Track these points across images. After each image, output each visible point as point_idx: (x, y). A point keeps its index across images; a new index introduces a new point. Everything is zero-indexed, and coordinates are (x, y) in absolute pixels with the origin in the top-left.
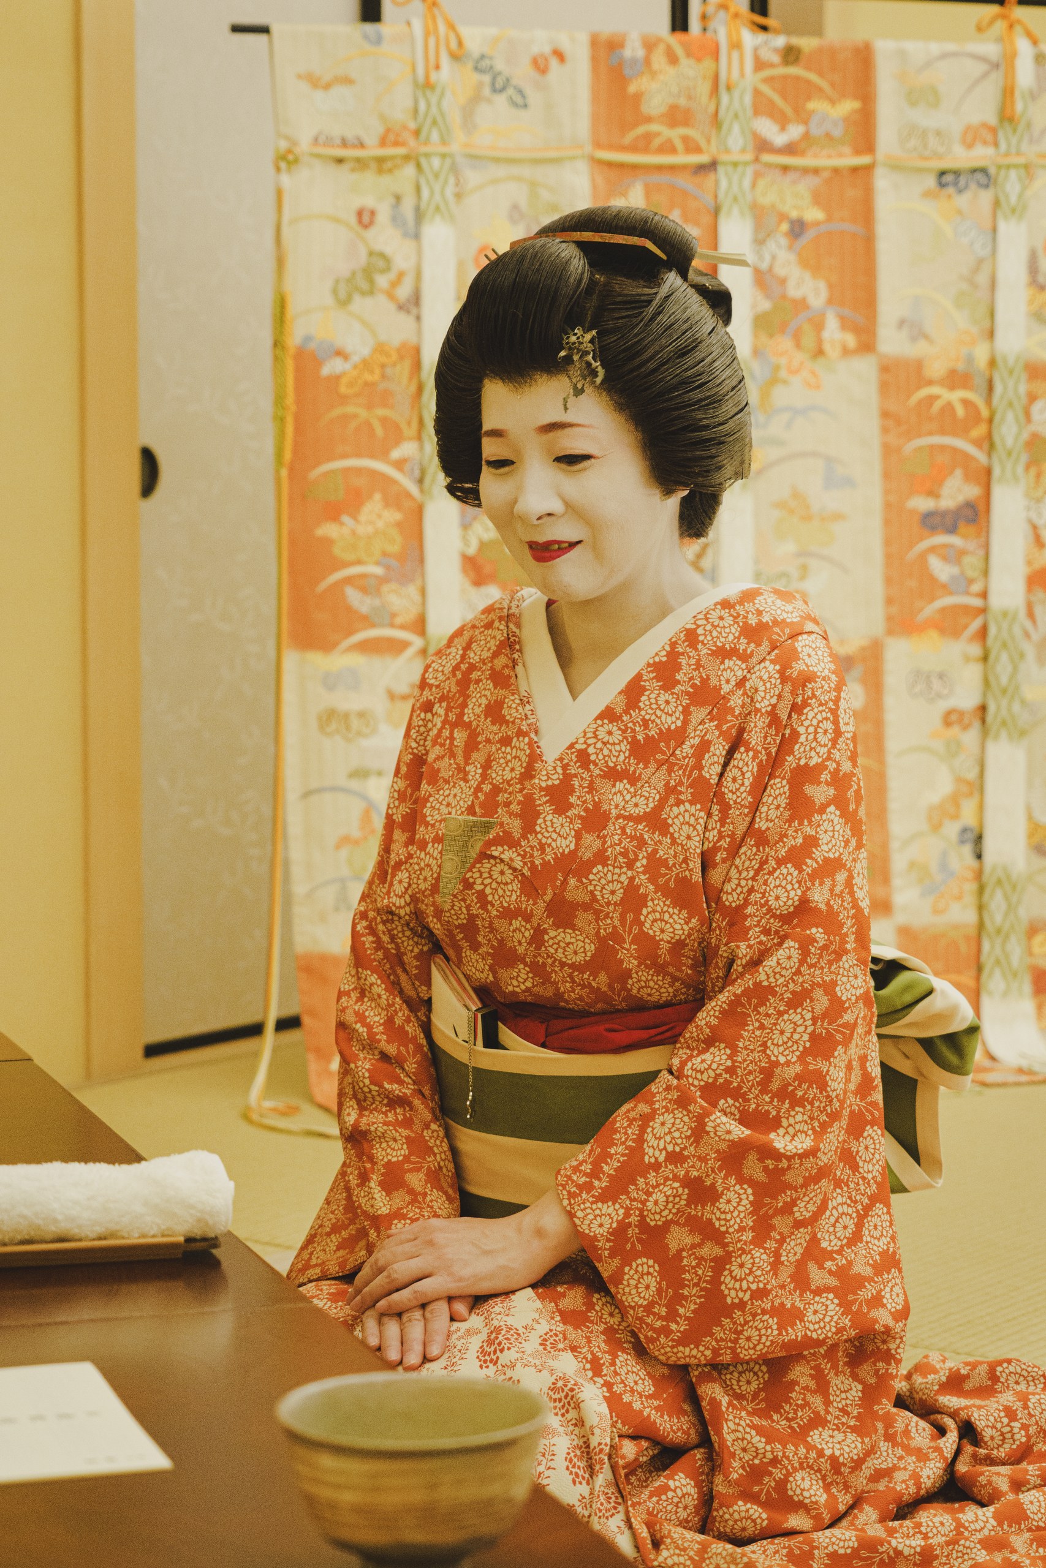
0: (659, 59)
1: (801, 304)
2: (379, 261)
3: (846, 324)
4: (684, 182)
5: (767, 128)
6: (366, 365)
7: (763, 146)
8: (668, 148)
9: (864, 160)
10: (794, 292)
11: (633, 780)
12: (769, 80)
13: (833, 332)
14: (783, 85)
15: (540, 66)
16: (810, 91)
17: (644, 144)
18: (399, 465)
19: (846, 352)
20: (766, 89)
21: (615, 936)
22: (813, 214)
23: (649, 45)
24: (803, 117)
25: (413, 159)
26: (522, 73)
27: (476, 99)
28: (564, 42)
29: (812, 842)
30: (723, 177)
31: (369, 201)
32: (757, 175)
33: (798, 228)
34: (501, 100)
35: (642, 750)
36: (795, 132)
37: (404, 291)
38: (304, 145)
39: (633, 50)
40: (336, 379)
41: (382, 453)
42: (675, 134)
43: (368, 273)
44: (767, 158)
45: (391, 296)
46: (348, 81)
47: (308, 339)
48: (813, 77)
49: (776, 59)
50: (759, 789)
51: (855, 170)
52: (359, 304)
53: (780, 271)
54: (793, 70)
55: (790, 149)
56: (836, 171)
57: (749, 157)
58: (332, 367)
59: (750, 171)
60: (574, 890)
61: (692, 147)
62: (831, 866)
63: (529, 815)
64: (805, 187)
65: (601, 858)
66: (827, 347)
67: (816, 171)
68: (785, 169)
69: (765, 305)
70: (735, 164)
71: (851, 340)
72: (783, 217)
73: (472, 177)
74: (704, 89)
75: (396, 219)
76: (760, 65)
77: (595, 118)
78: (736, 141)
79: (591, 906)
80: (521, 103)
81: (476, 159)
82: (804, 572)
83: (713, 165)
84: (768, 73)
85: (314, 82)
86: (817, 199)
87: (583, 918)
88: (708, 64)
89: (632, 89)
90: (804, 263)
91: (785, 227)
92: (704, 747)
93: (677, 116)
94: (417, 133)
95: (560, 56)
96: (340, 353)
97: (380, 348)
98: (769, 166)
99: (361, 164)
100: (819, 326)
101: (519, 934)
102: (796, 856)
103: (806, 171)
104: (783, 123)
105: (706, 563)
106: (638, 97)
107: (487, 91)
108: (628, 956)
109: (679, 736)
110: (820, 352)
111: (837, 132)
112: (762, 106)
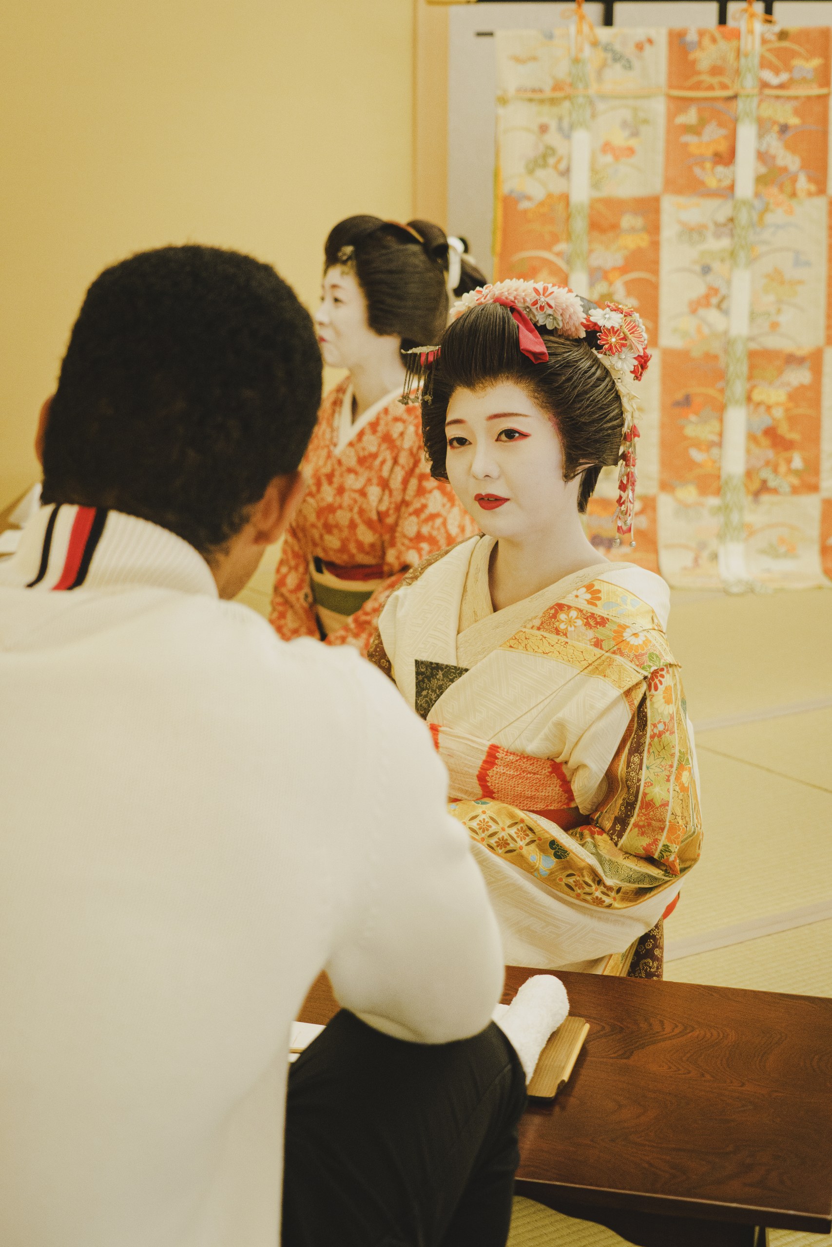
0: (706, 41)
1: (785, 169)
2: (550, 151)
3: (810, 179)
4: (720, 105)
5: (768, 76)
6: (542, 204)
7: (765, 85)
8: (711, 88)
9: (823, 91)
10: (780, 162)
11: (356, 473)
12: (769, 50)
13: (803, 184)
14: (778, 52)
15: (640, 47)
16: (794, 54)
17: (697, 86)
18: (559, 254)
19: (810, 194)
20: (768, 55)
21: (347, 539)
22: (794, 121)
23: (701, 34)
24: (789, 69)
25: (568, 97)
26: (629, 51)
27: (604, 65)
28: (653, 33)
29: (424, 506)
30: (741, 105)
31: (545, 120)
32: (761, 101)
33: (784, 129)
34: (618, 67)
35: (361, 461)
36: (784, 77)
37: (562, 166)
38: (511, 91)
39: (692, 37)
40: (525, 212)
41: (548, 247)
42: (715, 81)
43: (544, 157)
44: (768, 92)
45: (555, 168)
46: (534, 59)
47: (512, 191)
48: (795, 47)
49: (773, 38)
50: (405, 482)
51: (819, 97)
52: (540, 173)
53: (772, 151)
54: (785, 44)
55: (781, 86)
56: (809, 98)
57: (756, 91)
58: (524, 205)
59: (755, 101)
60: (331, 519)
61: (724, 87)
62: (433, 517)
63: (319, 484)
64: (789, 107)
65: (340, 507)
66: (799, 192)
67: (796, 98)
68: (778, 97)
69: (763, 170)
70: (748, 96)
71: (813, 188)
72: (775, 122)
73: (601, 106)
74: (731, 57)
75: (560, 129)
76: (764, 41)
77: (670, 74)
78: (749, 84)
79: (337, 526)
80: (629, 66)
81: (603, 97)
82: (779, 311)
83: (735, 97)
84: (769, 46)
85: (518, 60)
86: (797, 112)
87: (335, 531)
88: (734, 43)
89: (692, 57)
90: (787, 147)
91: (776, 128)
92: (383, 462)
93: (716, 71)
94: (571, 85)
95: (650, 41)
96: (529, 198)
97: (550, 196)
98: (769, 96)
99: (542, 101)
100: (794, 180)
101: (316, 534)
102: (417, 512)
103: (789, 98)
104: (777, 72)
105: (724, 306)
106: (694, 62)
107: (609, 61)
108: (353, 548)
109: (374, 456)
110: (794, 195)
111: (810, 76)
112: (764, 64)
